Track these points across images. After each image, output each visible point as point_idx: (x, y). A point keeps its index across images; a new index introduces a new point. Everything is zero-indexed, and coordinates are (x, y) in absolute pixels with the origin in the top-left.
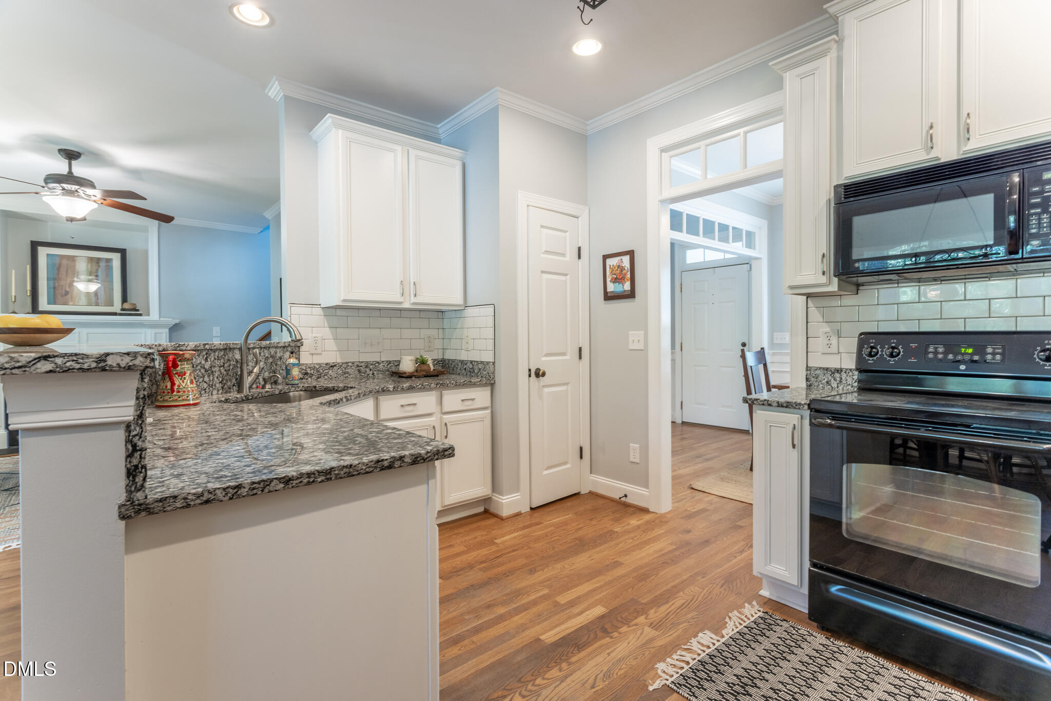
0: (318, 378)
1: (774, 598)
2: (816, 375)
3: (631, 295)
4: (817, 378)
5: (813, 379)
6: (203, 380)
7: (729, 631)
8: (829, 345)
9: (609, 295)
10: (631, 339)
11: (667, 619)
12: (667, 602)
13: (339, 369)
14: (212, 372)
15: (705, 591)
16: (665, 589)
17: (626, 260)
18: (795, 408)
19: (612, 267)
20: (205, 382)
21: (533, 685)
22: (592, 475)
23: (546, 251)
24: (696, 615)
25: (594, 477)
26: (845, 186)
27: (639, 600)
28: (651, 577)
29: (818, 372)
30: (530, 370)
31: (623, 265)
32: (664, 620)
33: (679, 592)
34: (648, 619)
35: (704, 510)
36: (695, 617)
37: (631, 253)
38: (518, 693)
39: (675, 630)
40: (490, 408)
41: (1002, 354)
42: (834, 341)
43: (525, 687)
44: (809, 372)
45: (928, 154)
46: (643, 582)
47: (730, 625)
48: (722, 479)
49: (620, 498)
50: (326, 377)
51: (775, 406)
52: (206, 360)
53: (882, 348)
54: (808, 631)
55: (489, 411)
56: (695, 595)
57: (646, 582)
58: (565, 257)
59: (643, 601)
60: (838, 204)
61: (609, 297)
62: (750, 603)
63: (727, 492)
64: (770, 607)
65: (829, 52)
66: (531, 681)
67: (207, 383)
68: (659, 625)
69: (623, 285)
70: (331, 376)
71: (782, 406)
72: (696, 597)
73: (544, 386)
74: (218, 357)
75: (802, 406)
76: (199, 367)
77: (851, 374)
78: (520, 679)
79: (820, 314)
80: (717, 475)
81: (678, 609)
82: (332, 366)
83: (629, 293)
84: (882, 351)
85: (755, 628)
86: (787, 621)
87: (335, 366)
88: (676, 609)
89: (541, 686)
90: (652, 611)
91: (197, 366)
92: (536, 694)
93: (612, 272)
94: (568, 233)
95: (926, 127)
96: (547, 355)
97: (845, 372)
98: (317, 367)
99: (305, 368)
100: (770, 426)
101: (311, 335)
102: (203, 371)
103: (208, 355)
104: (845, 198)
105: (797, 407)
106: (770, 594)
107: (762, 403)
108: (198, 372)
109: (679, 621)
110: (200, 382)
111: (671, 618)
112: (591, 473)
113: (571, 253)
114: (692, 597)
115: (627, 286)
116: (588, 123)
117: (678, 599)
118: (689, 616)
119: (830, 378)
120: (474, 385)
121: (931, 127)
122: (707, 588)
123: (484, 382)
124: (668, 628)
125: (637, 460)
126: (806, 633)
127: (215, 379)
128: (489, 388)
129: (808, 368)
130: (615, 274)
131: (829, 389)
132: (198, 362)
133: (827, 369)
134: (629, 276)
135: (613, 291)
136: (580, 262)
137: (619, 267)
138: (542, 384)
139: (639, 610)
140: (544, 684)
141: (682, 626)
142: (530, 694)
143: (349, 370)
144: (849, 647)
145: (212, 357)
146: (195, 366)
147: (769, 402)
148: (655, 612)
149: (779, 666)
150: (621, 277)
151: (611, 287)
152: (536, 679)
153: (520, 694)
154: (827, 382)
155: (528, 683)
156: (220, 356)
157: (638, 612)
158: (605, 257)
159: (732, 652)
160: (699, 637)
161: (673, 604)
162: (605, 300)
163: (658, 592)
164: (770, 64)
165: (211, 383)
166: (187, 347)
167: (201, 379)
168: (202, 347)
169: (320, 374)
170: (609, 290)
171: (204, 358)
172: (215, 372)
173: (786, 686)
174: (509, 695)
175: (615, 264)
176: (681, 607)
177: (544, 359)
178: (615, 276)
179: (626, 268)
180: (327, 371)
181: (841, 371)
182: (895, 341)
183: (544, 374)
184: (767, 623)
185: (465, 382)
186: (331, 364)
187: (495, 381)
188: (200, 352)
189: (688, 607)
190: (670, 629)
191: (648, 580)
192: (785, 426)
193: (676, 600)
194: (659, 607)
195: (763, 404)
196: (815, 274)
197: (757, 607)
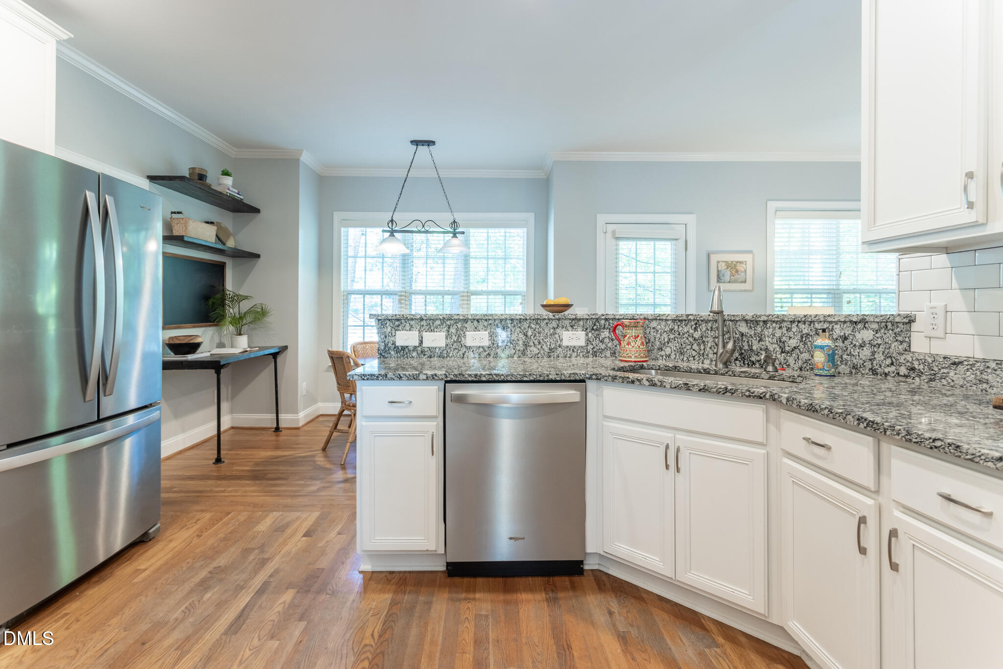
0: (931, 380)
6: (692, 348)
13: (968, 370)
14: (704, 342)
20: (694, 350)
21: (368, 658)
38: (374, 645)
43: (373, 653)
50: (943, 381)
52: (696, 329)
66: (372, 660)
67: (696, 351)
70: (953, 381)
74: (712, 328)
76: (686, 335)
78: (383, 655)
82: (954, 363)
87: (961, 363)
89: (361, 662)
91: (684, 334)
92: (358, 653)
98: (930, 360)
99: (910, 360)
101: (929, 304)
102: (691, 339)
103: (697, 326)
108: (685, 339)
110: (687, 349)
127: (708, 349)
132: (686, 331)
140: (358, 664)
142: (363, 651)
143: (990, 377)
145: (704, 327)
146: (681, 334)
152: (370, 663)
153: (372, 646)
155: (373, 657)
156: (714, 327)
165: (702, 352)
166: (667, 317)
167: (690, 347)
168: (684, 318)
169: (935, 374)
171: (693, 328)
172: (708, 342)
174: (379, 640)
180: (945, 371)
186: (953, 359)
188: (687, 322)
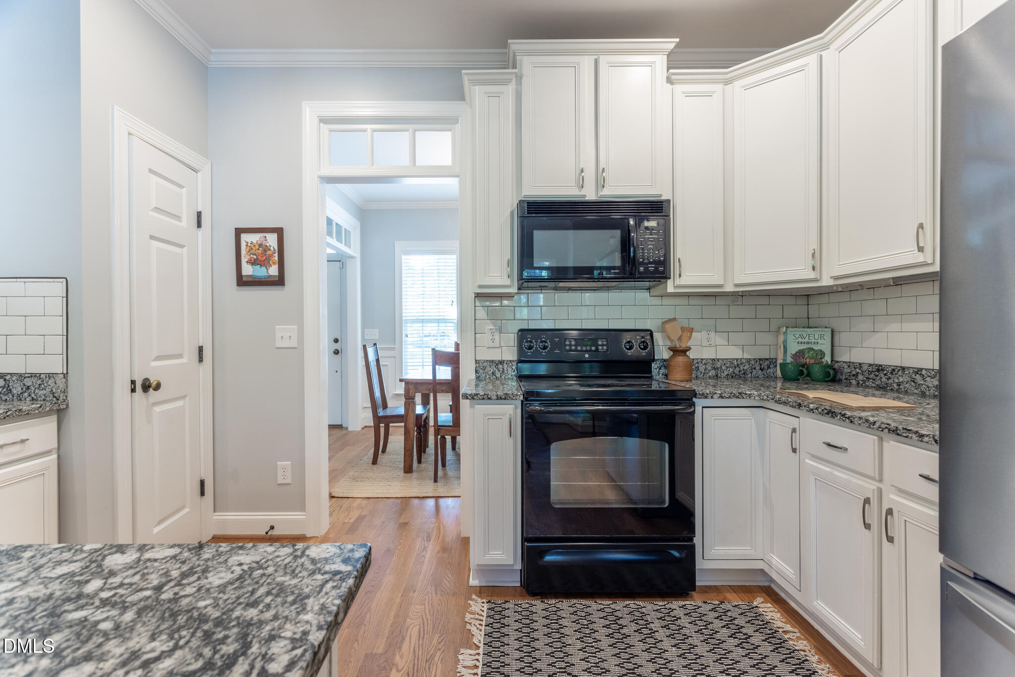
1: (484, 584)
2: (483, 367)
3: (279, 281)
4: (484, 370)
5: (481, 371)
7: (479, 637)
8: (493, 340)
9: (244, 279)
10: (278, 335)
11: (418, 660)
12: (404, 639)
15: (427, 604)
16: (389, 623)
17: (272, 240)
18: (512, 399)
19: (249, 245)
22: (216, 514)
23: (156, 208)
24: (440, 637)
25: (220, 516)
26: (527, 203)
27: (374, 652)
28: (366, 616)
29: (485, 364)
30: (133, 382)
31: (268, 245)
32: (416, 661)
33: (405, 621)
34: (400, 671)
35: (360, 519)
36: (439, 641)
37: (279, 232)
39: (435, 666)
40: (55, 451)
41: (607, 345)
42: (497, 337)
44: (478, 365)
45: (580, 191)
46: (363, 627)
47: (474, 630)
48: (355, 479)
49: (267, 533)
51: (494, 400)
53: (536, 342)
54: (527, 603)
55: (55, 456)
56: (422, 615)
57: (365, 625)
58: (181, 221)
59: (380, 651)
60: (522, 217)
61: (242, 282)
62: (472, 600)
63: (368, 491)
64: (486, 595)
65: (510, 82)
68: (415, 671)
69: (268, 270)
71: (501, 399)
72: (424, 616)
73: (154, 404)
75: (518, 397)
77: (510, 364)
79: (485, 312)
80: (347, 476)
81: (419, 640)
83: (277, 279)
84: (536, 345)
85: (494, 622)
86: (508, 602)
88: (417, 641)
90: (397, 658)
93: (249, 251)
94: (184, 189)
95: (578, 171)
96: (158, 358)
97: (507, 364)
100: (488, 419)
104: (528, 213)
105: (514, 398)
106: (480, 581)
107: (482, 397)
109: (431, 653)
111: (420, 654)
112: (214, 512)
113: (188, 220)
114: (421, 619)
115: (274, 271)
116: (213, 51)
117: (410, 628)
118: (435, 642)
119: (495, 369)
120: (28, 415)
121: (582, 171)
122: (427, 601)
123: (48, 409)
124: (427, 668)
125: (289, 481)
126: (528, 606)
128: (54, 418)
129: (477, 362)
130: (255, 254)
131: (494, 379)
133: (492, 361)
134: (276, 258)
135: (252, 275)
136: (200, 232)
137: (260, 245)
138: (152, 400)
139: (383, 665)
141: (436, 658)
144: (560, 601)
147: (489, 396)
148: (401, 657)
149: (536, 650)
150: (264, 258)
151: (248, 270)
154: (493, 373)
157: (384, 668)
158: (239, 232)
159: (497, 659)
160: (461, 661)
161: (410, 636)
162: (238, 285)
163: (387, 632)
164: (463, 71)
170: (244, 273)
173: (555, 666)
175: (255, 242)
176: (419, 636)
177: (154, 364)
178: (255, 257)
179: (272, 248)
181: (504, 362)
182: (544, 336)
183: (158, 387)
184: (497, 612)
185: (9, 413)
187: (67, 405)
189: (426, 632)
190: (429, 668)
191: (365, 623)
192: (502, 417)
193: (410, 630)
194: (400, 648)
195: (483, 399)
196: (501, 276)
197: (479, 600)
